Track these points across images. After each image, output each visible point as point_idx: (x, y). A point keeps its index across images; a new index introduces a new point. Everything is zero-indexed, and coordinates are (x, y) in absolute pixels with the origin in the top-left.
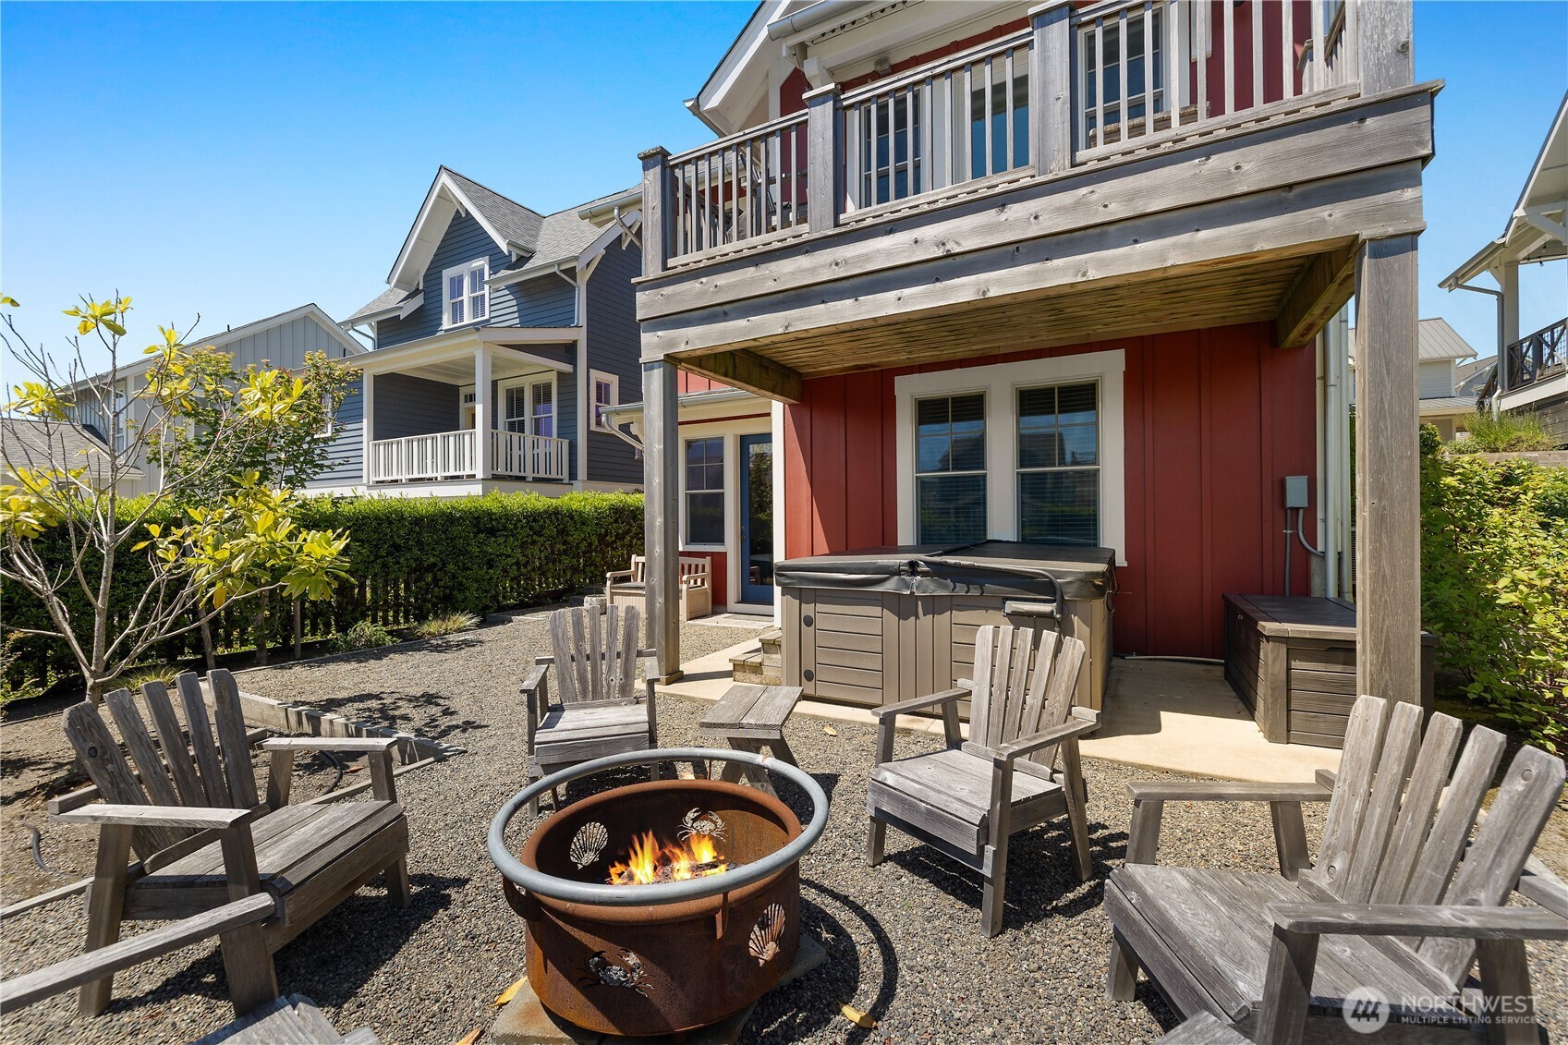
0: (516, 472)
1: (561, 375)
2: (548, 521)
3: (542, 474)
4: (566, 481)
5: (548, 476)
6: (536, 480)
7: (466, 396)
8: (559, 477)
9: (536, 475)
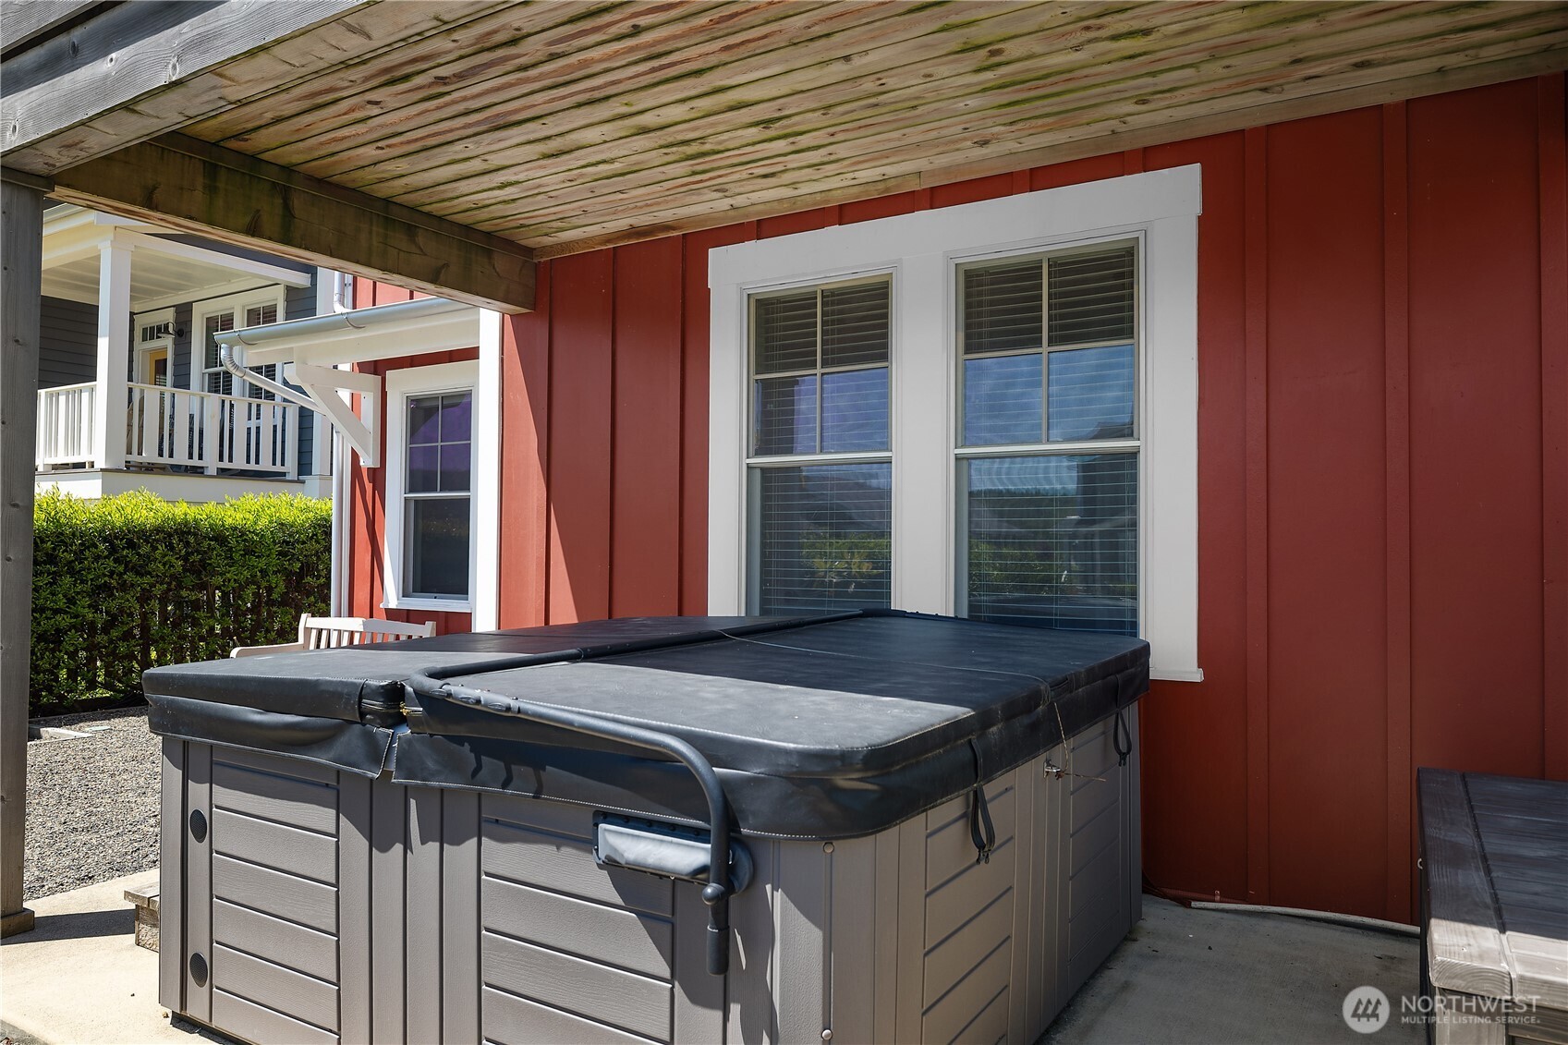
0: (181, 458)
1: (291, 291)
2: (161, 548)
3: (239, 463)
4: (293, 474)
5: (252, 466)
6: (223, 473)
7: (145, 330)
8: (278, 468)
9: (226, 464)
